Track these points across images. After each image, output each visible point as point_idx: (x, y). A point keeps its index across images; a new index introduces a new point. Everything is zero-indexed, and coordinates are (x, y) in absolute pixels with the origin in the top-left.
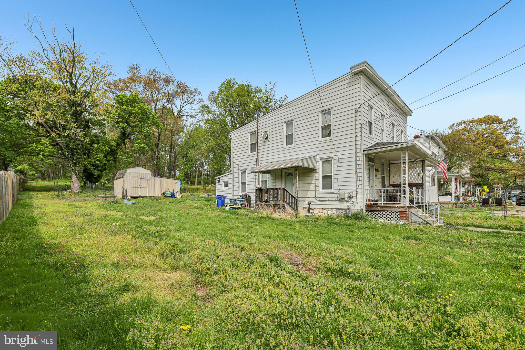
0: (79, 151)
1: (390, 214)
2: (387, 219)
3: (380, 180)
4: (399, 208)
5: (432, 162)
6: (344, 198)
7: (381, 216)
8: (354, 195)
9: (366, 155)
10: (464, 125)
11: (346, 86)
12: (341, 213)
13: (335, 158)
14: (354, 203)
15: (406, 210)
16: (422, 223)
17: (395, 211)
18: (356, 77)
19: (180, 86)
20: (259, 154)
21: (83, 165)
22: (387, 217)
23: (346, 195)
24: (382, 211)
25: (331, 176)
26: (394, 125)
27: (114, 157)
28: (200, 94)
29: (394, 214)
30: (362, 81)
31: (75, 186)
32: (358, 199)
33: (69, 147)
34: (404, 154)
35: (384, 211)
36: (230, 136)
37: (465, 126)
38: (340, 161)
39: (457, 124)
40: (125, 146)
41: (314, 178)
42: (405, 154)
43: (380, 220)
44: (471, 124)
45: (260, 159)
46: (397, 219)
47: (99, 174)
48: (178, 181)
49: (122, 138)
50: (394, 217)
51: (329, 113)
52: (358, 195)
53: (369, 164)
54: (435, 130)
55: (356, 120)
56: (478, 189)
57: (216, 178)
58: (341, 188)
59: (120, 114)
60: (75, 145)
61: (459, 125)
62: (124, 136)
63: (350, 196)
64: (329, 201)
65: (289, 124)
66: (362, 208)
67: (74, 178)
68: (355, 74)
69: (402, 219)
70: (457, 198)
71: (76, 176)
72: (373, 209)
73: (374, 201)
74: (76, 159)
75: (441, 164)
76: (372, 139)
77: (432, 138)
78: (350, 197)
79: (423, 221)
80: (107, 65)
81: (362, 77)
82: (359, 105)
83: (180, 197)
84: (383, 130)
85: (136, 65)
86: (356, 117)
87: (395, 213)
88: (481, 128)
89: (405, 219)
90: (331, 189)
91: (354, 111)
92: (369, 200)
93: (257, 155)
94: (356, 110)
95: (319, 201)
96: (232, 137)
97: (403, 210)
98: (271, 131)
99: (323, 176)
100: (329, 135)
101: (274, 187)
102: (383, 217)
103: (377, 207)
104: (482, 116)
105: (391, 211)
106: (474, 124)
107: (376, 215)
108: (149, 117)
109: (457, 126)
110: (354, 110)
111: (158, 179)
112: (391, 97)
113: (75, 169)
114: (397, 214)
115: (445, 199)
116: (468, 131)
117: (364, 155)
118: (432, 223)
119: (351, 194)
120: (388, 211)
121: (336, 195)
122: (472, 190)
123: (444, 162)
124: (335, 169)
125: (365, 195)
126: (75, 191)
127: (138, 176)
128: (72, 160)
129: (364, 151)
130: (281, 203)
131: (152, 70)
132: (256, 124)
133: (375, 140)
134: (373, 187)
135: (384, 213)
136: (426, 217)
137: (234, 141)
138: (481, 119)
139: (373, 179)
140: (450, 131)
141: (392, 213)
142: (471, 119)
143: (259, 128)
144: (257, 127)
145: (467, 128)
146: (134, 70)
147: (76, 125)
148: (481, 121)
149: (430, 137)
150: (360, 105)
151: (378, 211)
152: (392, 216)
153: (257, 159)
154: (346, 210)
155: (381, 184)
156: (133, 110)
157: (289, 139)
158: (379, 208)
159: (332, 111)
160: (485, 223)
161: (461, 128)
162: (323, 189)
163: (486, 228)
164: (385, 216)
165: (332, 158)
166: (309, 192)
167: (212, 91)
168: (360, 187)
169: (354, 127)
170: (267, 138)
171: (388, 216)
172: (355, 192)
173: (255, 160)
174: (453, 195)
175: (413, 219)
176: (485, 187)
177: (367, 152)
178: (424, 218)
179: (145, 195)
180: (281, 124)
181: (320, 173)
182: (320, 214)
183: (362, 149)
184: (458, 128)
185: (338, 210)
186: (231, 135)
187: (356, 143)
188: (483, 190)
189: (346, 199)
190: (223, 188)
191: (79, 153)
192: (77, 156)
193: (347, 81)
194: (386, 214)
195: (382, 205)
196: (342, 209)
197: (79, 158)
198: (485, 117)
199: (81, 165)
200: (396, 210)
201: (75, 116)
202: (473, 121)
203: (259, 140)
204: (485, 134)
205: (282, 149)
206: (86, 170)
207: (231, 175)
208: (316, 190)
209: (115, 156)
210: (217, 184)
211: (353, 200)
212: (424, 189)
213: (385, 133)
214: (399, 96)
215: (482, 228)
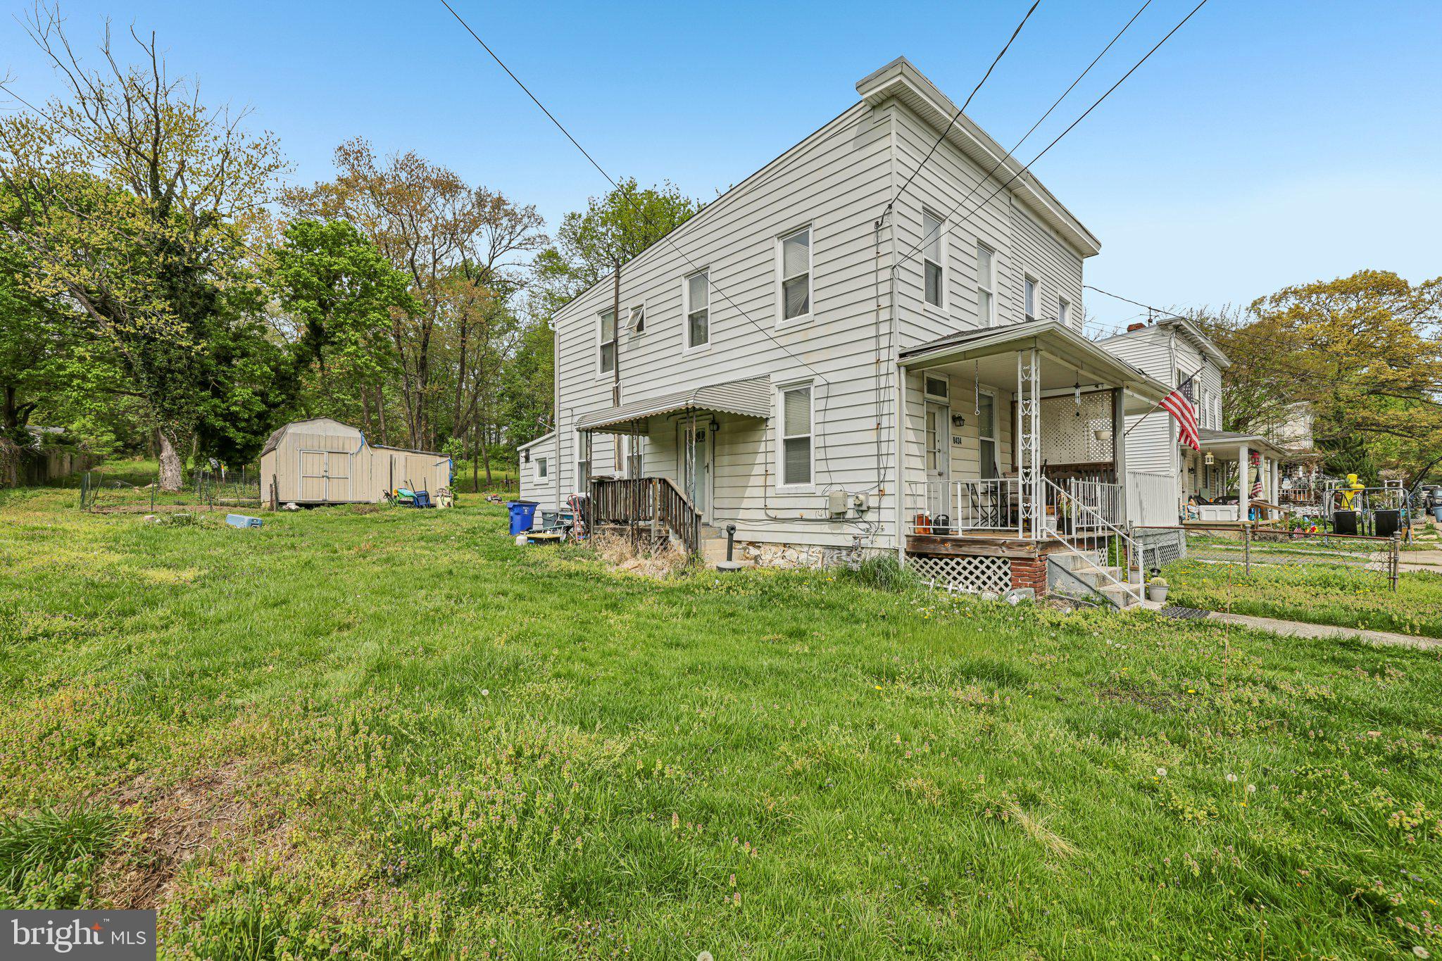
0: (179, 377)
1: (983, 567)
2: (972, 583)
3: (976, 454)
4: (1009, 547)
5: (1152, 397)
6: (844, 513)
7: (954, 573)
8: (873, 502)
9: (909, 369)
10: (1292, 301)
11: (850, 147)
12: (835, 560)
13: (818, 381)
14: (873, 530)
15: (1032, 556)
16: (1087, 599)
17: (999, 558)
18: (879, 115)
19: (481, 201)
20: (622, 375)
21: (194, 416)
22: (972, 578)
23: (851, 503)
24: (957, 556)
25: (808, 439)
26: (1031, 281)
27: (288, 395)
28: (540, 221)
29: (994, 567)
30: (894, 127)
31: (169, 474)
32: (885, 515)
33: (150, 364)
34: (1027, 363)
35: (963, 557)
36: (553, 325)
37: (1297, 302)
38: (835, 390)
39: (1273, 297)
40: (322, 363)
41: (762, 448)
42: (1030, 364)
43: (950, 587)
44: (1315, 296)
45: (623, 392)
46: (1006, 585)
47: (250, 441)
48: (445, 459)
49: (311, 341)
50: (995, 578)
51: (804, 240)
52: (886, 502)
53: (924, 398)
54: (1197, 309)
55: (878, 255)
56: (1330, 484)
57: (519, 449)
58: (836, 478)
59: (298, 274)
60: (170, 361)
61: (1277, 300)
62: (317, 337)
63: (860, 505)
64: (802, 519)
65: (698, 277)
66: (897, 546)
67: (168, 450)
68: (874, 108)
69: (1020, 586)
70: (1259, 509)
71: (173, 444)
72: (929, 548)
73: (937, 522)
74: (174, 400)
75: (1174, 399)
76: (941, 320)
77: (1178, 329)
78: (861, 509)
79: (1092, 595)
80: (266, 142)
81: (894, 114)
82: (886, 205)
83: (446, 504)
84: (989, 295)
85: (356, 144)
86: (878, 244)
87: (999, 562)
88: (1341, 308)
89: (1031, 586)
90: (808, 481)
91: (871, 227)
92: (920, 519)
93: (614, 379)
94: (877, 223)
95: (775, 519)
96: (556, 329)
97: (1022, 553)
98: (651, 303)
99: (787, 442)
100: (805, 308)
101: (635, 477)
102: (961, 578)
103: (944, 541)
104: (1345, 275)
105: (987, 557)
106: (1323, 296)
107: (937, 568)
108: (380, 284)
109: (1274, 304)
110: (873, 224)
111: (383, 455)
112: (1018, 191)
113: (171, 428)
114: (1005, 568)
115: (1219, 513)
116: (1305, 318)
117: (903, 370)
118: (1119, 601)
119: (861, 497)
120: (975, 557)
121: (821, 503)
122: (1313, 486)
123: (1184, 394)
124: (820, 417)
125: (909, 502)
126: (169, 486)
127: (322, 444)
128: (160, 401)
129: (902, 356)
130: (654, 525)
131: (401, 158)
132: (614, 285)
133: (952, 323)
134: (945, 476)
135: (964, 563)
136: (1103, 580)
137: (562, 339)
138: (1342, 282)
139: (946, 450)
140: (1254, 319)
141: (987, 562)
142: (1313, 281)
143: (621, 298)
144: (617, 297)
145: (1303, 309)
146: (351, 159)
147: (170, 306)
148: (1344, 288)
149: (1170, 327)
150: (890, 206)
151: (947, 556)
152: (989, 572)
153: (616, 391)
154: (850, 549)
155: (977, 467)
156: (335, 263)
157: (698, 329)
158: (949, 545)
159: (811, 230)
160: (1311, 605)
161: (1286, 310)
162: (788, 480)
163: (1315, 622)
164: (966, 573)
165: (811, 381)
166: (749, 492)
167: (568, 213)
168: (890, 475)
169: (871, 279)
170: (640, 327)
171: (977, 572)
172: (876, 491)
173: (611, 395)
174: (1245, 503)
175: (1058, 584)
176: (1353, 478)
177: (910, 360)
178: (1092, 582)
179: (342, 499)
180: (676, 283)
181: (777, 432)
182: (779, 562)
183: (897, 350)
184: (1275, 310)
185: (827, 551)
186: (554, 321)
187: (878, 330)
188: (1347, 486)
189: (850, 514)
190: (537, 479)
191: (181, 383)
192: (176, 389)
193: (852, 133)
194: (971, 568)
195: (960, 535)
196: (839, 548)
197: (182, 397)
198: (1354, 277)
199: (186, 415)
200: (1000, 553)
201: (167, 281)
202: (1319, 289)
203: (621, 332)
204: (1354, 327)
205: (678, 359)
206: (204, 430)
207: (554, 440)
208: (766, 486)
209: (292, 392)
210: (522, 466)
211: (870, 516)
212: (1120, 483)
213: (995, 304)
214: (1044, 189)
215: (1301, 620)
